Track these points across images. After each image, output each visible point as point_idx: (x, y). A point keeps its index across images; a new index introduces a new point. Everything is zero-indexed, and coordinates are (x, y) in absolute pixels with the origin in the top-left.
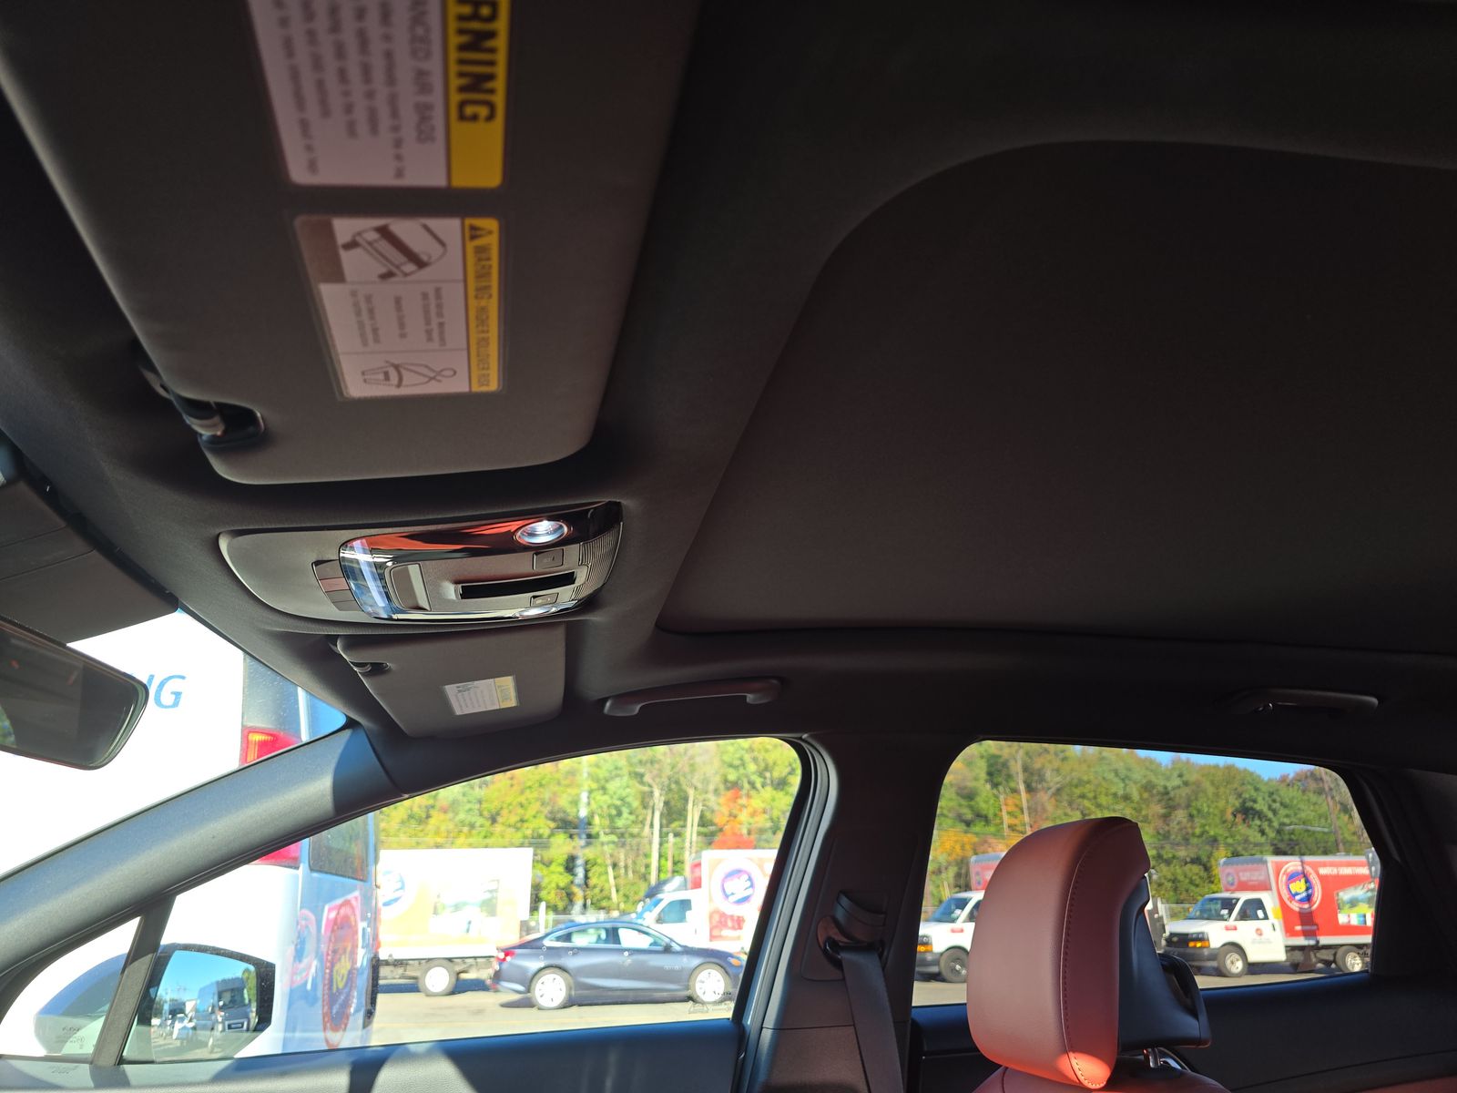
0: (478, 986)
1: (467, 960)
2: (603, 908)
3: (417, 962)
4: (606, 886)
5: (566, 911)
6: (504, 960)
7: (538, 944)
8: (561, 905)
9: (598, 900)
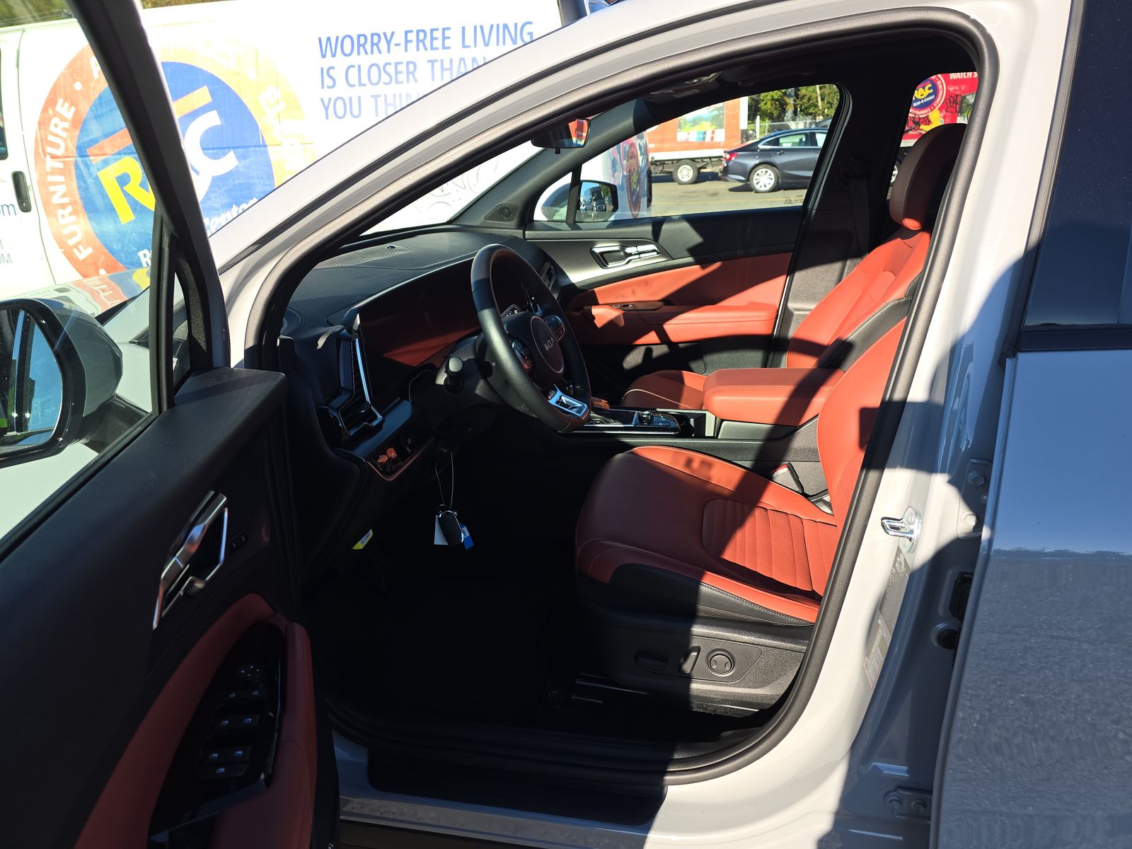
0: (713, 177)
1: (705, 160)
2: (811, 114)
3: (670, 162)
4: (814, 95)
5: (780, 117)
6: (730, 159)
7: (754, 147)
8: (776, 114)
9: (806, 108)
